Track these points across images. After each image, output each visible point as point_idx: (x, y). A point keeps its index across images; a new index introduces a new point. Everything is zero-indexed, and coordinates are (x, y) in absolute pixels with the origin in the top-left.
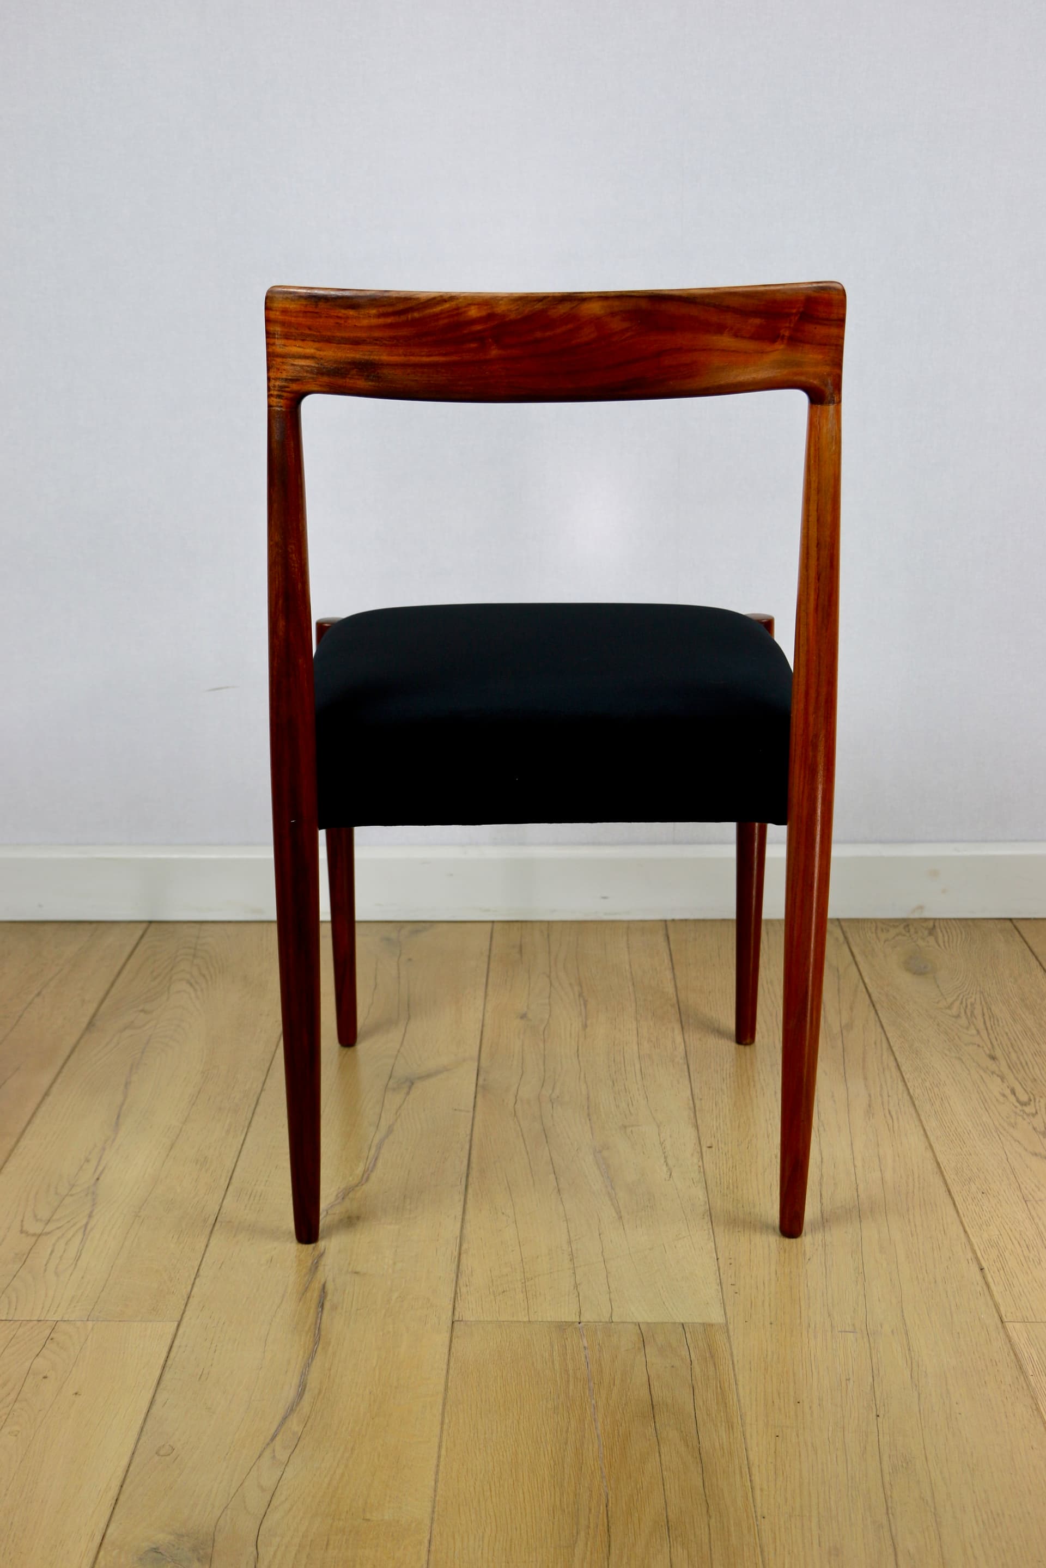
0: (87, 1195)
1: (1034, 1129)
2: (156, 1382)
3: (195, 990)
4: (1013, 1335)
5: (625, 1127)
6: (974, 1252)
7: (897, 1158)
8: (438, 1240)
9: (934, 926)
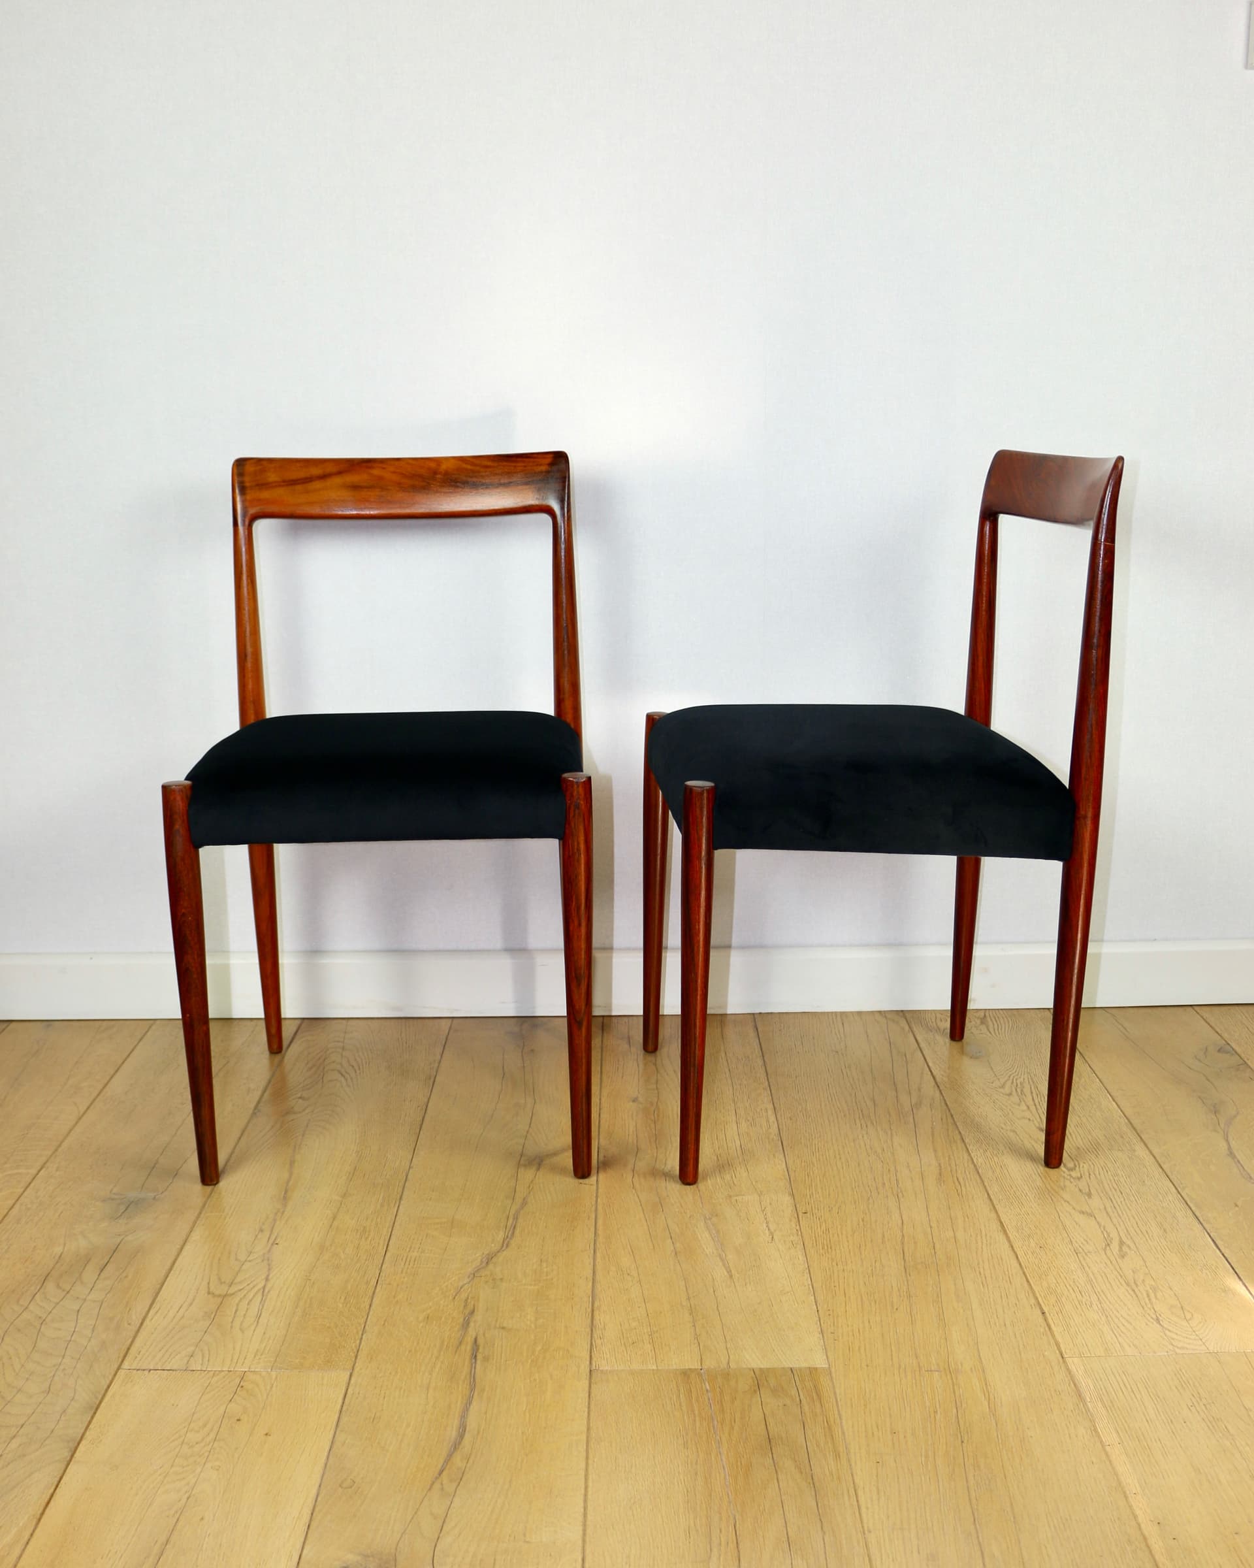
0: (263, 1261)
1: (1080, 1190)
2: (335, 1423)
3: (346, 1080)
4: (1073, 1368)
5: (730, 1197)
6: (1036, 1299)
7: (966, 1219)
8: (573, 1299)
9: (985, 1015)
